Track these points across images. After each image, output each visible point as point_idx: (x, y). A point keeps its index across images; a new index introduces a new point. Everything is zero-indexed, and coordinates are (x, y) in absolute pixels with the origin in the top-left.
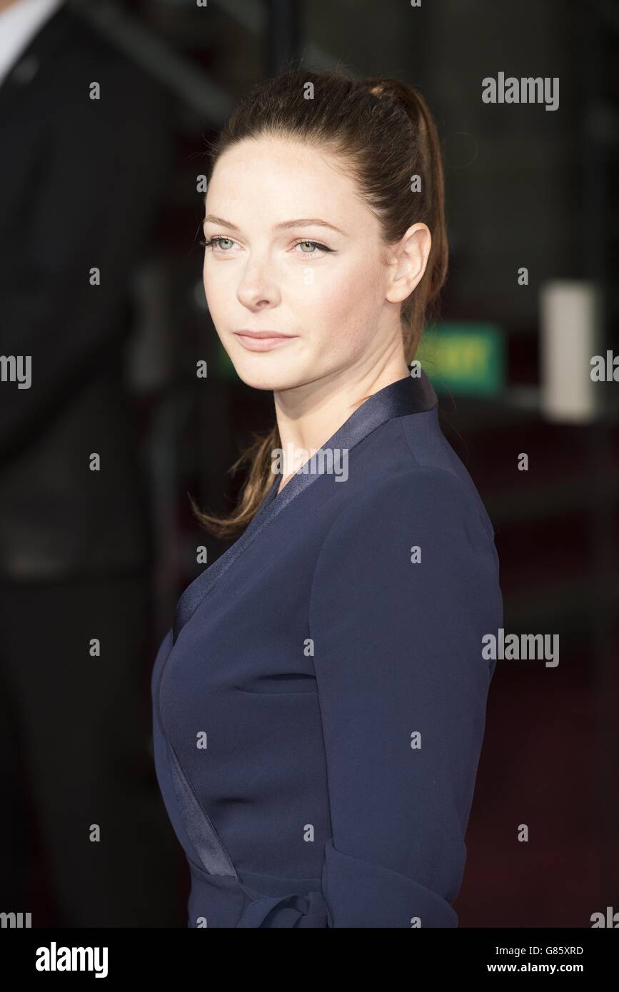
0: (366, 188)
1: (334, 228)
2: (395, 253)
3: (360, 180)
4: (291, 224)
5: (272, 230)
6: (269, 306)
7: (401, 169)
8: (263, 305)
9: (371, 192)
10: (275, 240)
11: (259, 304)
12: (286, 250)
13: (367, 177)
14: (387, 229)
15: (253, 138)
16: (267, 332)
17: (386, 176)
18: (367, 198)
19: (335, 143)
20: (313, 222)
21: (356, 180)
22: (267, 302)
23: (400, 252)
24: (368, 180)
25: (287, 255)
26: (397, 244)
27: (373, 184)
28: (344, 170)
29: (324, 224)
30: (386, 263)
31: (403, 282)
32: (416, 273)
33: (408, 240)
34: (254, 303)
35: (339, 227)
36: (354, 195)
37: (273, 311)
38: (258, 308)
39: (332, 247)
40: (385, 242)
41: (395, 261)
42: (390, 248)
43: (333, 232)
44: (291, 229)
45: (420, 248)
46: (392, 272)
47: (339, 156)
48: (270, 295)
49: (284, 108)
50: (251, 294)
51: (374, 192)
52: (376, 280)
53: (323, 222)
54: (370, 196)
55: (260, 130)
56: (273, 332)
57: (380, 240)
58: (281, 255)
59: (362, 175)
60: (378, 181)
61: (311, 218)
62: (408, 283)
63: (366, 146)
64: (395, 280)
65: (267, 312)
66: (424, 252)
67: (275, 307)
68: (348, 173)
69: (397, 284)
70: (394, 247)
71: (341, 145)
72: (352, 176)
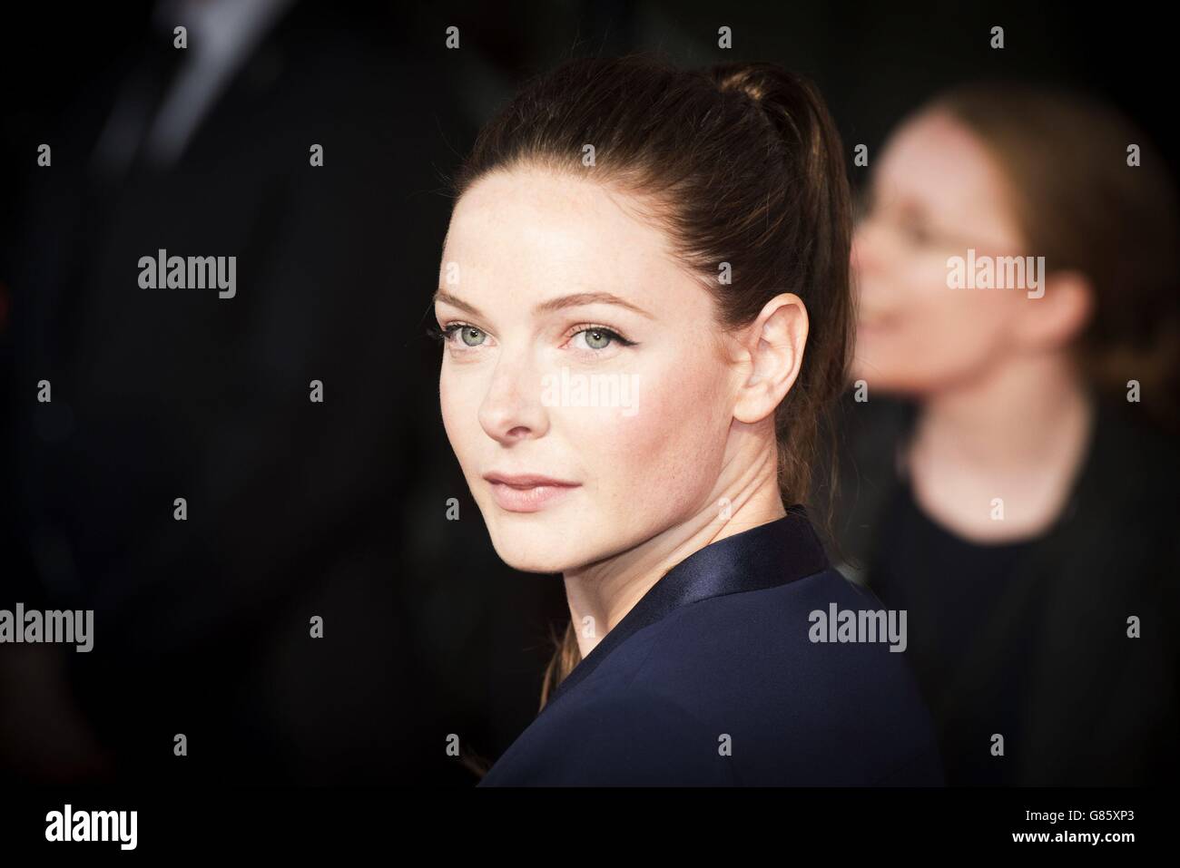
0: (685, 243)
1: (631, 307)
2: (745, 344)
3: (674, 230)
4: (561, 303)
5: (533, 314)
6: (529, 435)
7: (750, 211)
8: (521, 435)
9: (696, 250)
10: (539, 329)
11: (513, 431)
12: (559, 344)
13: (687, 225)
14: (724, 305)
15: (504, 170)
16: (530, 477)
17: (722, 222)
18: (691, 259)
19: (636, 173)
20: (595, 298)
21: (668, 231)
22: (527, 430)
23: (754, 341)
24: (689, 230)
25: (560, 352)
26: (747, 329)
27: (699, 237)
28: (647, 217)
29: (613, 300)
30: (728, 360)
31: (762, 389)
32: (784, 373)
33: (768, 320)
34: (502, 432)
35: (639, 306)
36: (664, 255)
37: (539, 441)
38: (513, 438)
39: (631, 337)
40: (724, 327)
41: (745, 356)
42: (733, 337)
43: (629, 313)
44: (563, 310)
45: (791, 332)
46: (740, 374)
47: (639, 193)
48: (530, 418)
49: (553, 119)
50: (498, 417)
51: (702, 249)
52: (712, 389)
53: (613, 298)
54: (695, 256)
55: (515, 155)
56: (540, 477)
57: (715, 324)
58: (549, 353)
59: (680, 224)
60: (708, 232)
61: (593, 292)
62: (771, 389)
63: (687, 175)
64: (748, 385)
65: (525, 443)
66: (798, 340)
67: (541, 436)
68: (654, 221)
69: (751, 392)
70: (741, 334)
71: (644, 176)
72: (662, 224)
